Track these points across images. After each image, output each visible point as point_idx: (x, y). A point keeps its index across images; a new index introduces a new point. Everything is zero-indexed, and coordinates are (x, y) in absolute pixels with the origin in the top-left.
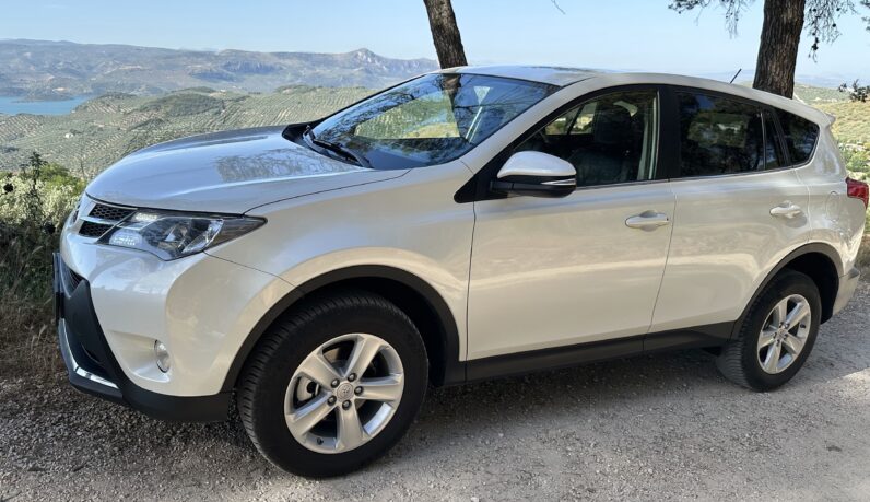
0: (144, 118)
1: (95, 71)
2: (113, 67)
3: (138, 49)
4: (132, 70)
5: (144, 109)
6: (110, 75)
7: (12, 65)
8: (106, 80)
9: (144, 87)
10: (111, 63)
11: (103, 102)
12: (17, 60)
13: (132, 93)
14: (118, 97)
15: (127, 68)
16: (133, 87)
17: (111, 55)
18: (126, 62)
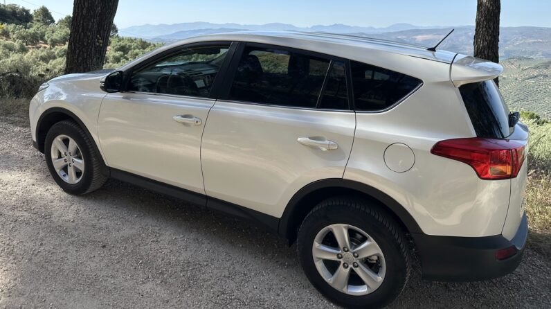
0: (536, 73)
1: (509, 43)
2: (521, 40)
3: (541, 29)
4: (534, 42)
5: (537, 67)
6: (518, 46)
7: (460, 40)
8: (515, 49)
9: (540, 53)
10: (520, 38)
11: (509, 62)
12: (464, 37)
13: (531, 57)
14: (520, 59)
15: (530, 41)
16: (532, 53)
17: (521, 33)
18: (531, 37)
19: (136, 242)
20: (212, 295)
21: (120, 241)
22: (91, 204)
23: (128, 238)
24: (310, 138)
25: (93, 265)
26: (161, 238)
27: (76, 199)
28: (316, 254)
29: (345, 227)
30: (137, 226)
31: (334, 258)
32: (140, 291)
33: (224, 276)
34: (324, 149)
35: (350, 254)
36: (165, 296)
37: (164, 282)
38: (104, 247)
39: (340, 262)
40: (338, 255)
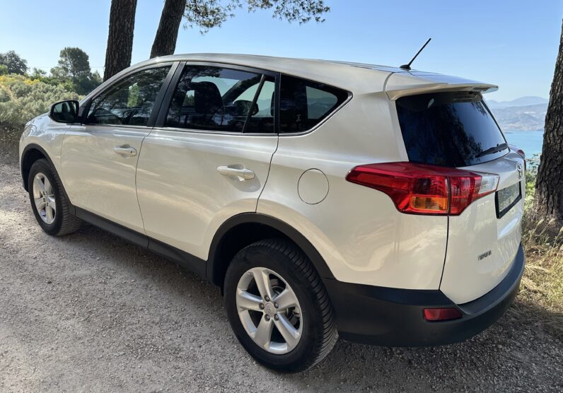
19: (83, 282)
20: (128, 338)
21: (68, 279)
22: (62, 244)
23: (77, 278)
24: (229, 167)
25: (29, 297)
26: (112, 281)
27: (51, 239)
28: (240, 303)
29: (264, 271)
30: (95, 268)
31: (256, 308)
32: (59, 326)
33: (153, 322)
34: (242, 179)
35: (271, 304)
36: (80, 333)
37: (88, 320)
38: (50, 283)
39: (262, 313)
40: (260, 304)
